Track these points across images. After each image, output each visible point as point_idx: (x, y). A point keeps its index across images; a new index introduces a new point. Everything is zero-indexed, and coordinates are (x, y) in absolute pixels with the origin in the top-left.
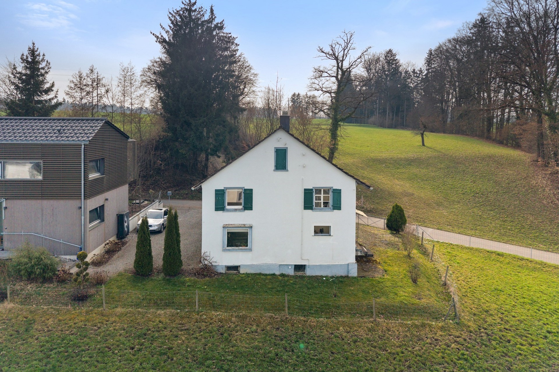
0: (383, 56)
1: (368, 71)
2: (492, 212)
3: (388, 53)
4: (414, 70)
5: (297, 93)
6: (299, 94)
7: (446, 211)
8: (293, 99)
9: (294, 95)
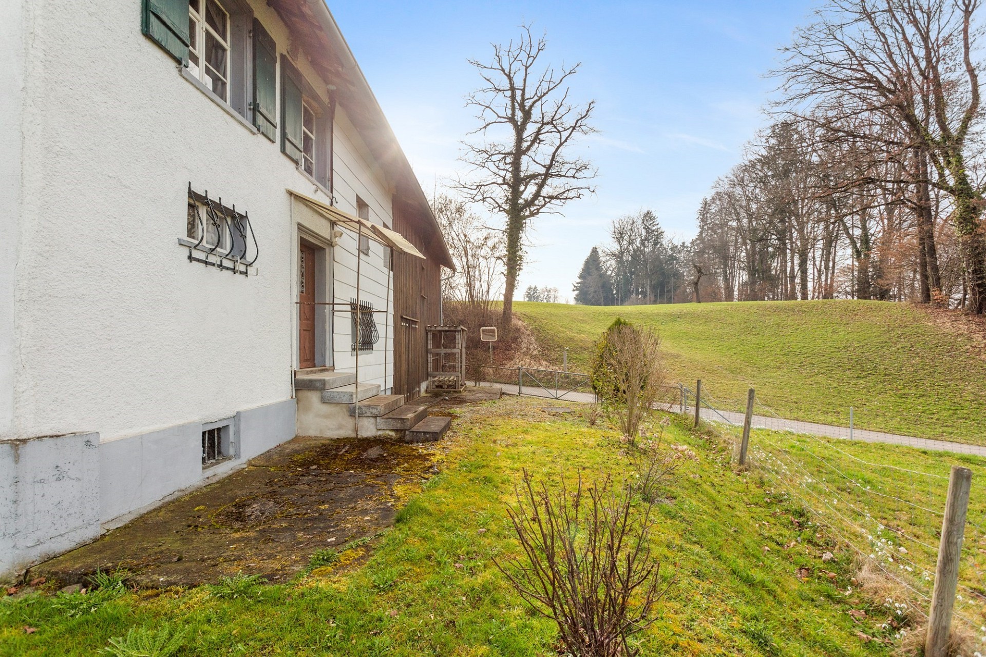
0: (640, 222)
1: (619, 242)
2: (862, 381)
3: (645, 216)
4: (684, 243)
5: (533, 287)
6: (535, 288)
7: (753, 382)
8: (529, 293)
9: (530, 288)
